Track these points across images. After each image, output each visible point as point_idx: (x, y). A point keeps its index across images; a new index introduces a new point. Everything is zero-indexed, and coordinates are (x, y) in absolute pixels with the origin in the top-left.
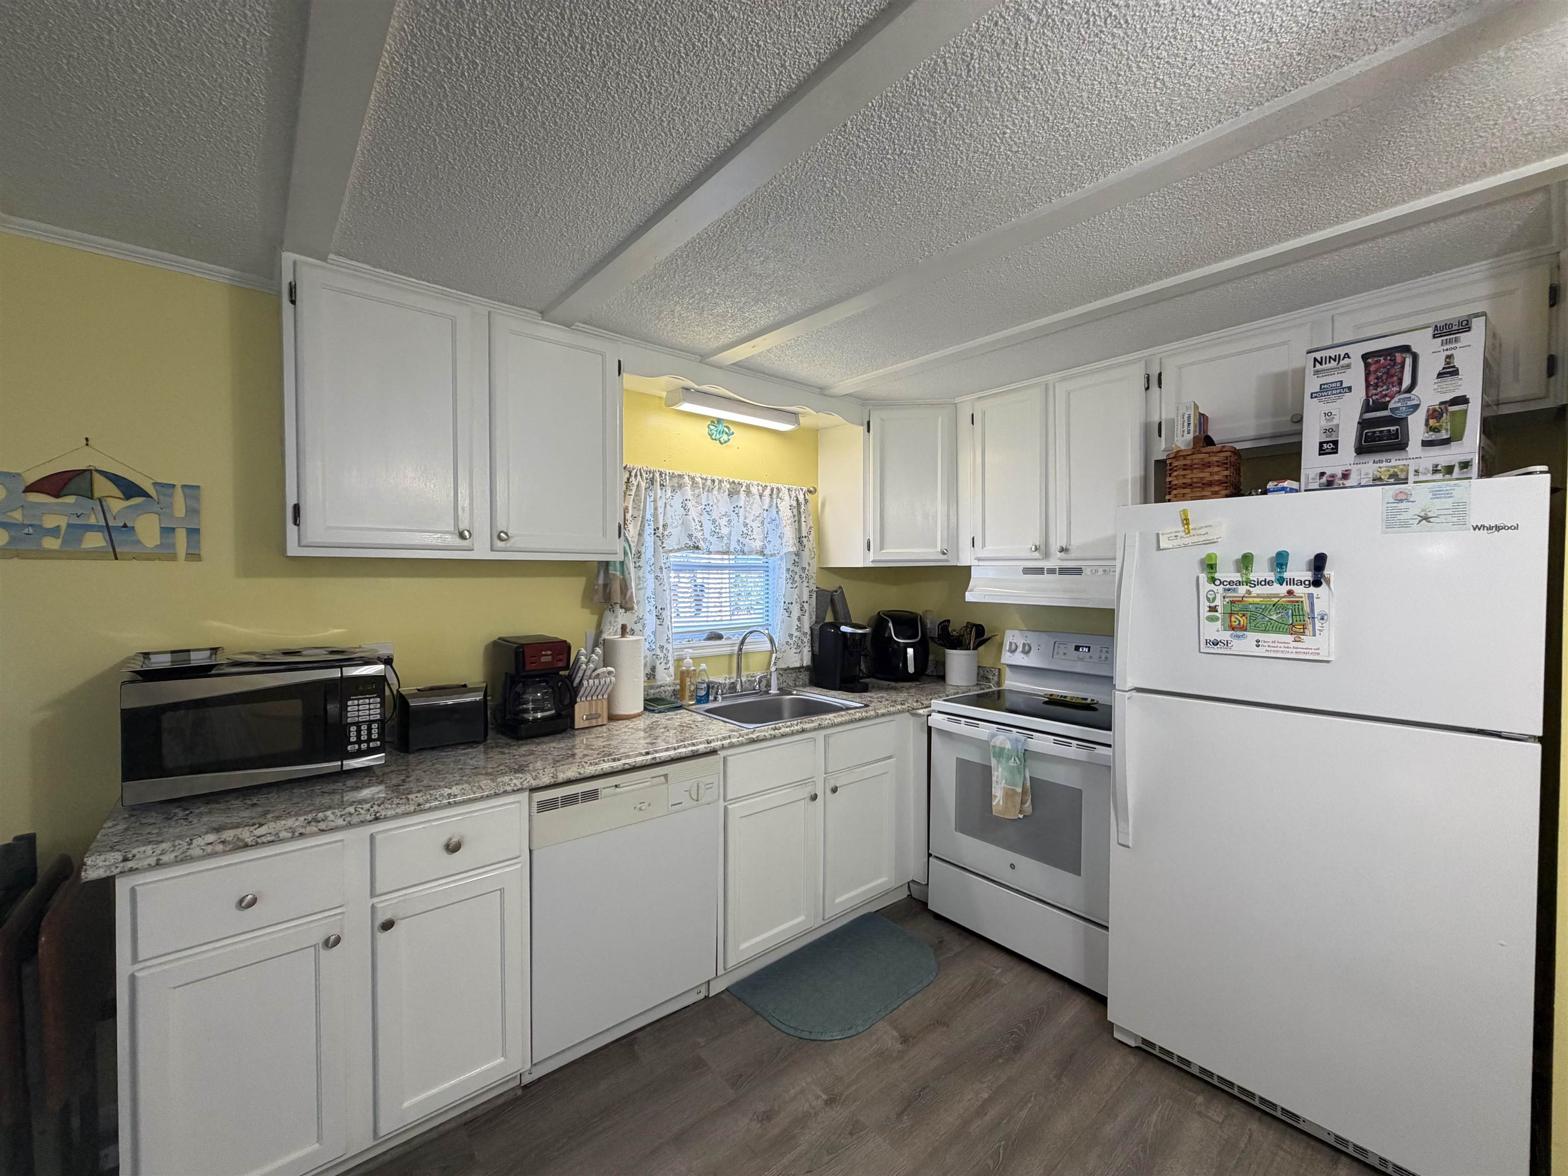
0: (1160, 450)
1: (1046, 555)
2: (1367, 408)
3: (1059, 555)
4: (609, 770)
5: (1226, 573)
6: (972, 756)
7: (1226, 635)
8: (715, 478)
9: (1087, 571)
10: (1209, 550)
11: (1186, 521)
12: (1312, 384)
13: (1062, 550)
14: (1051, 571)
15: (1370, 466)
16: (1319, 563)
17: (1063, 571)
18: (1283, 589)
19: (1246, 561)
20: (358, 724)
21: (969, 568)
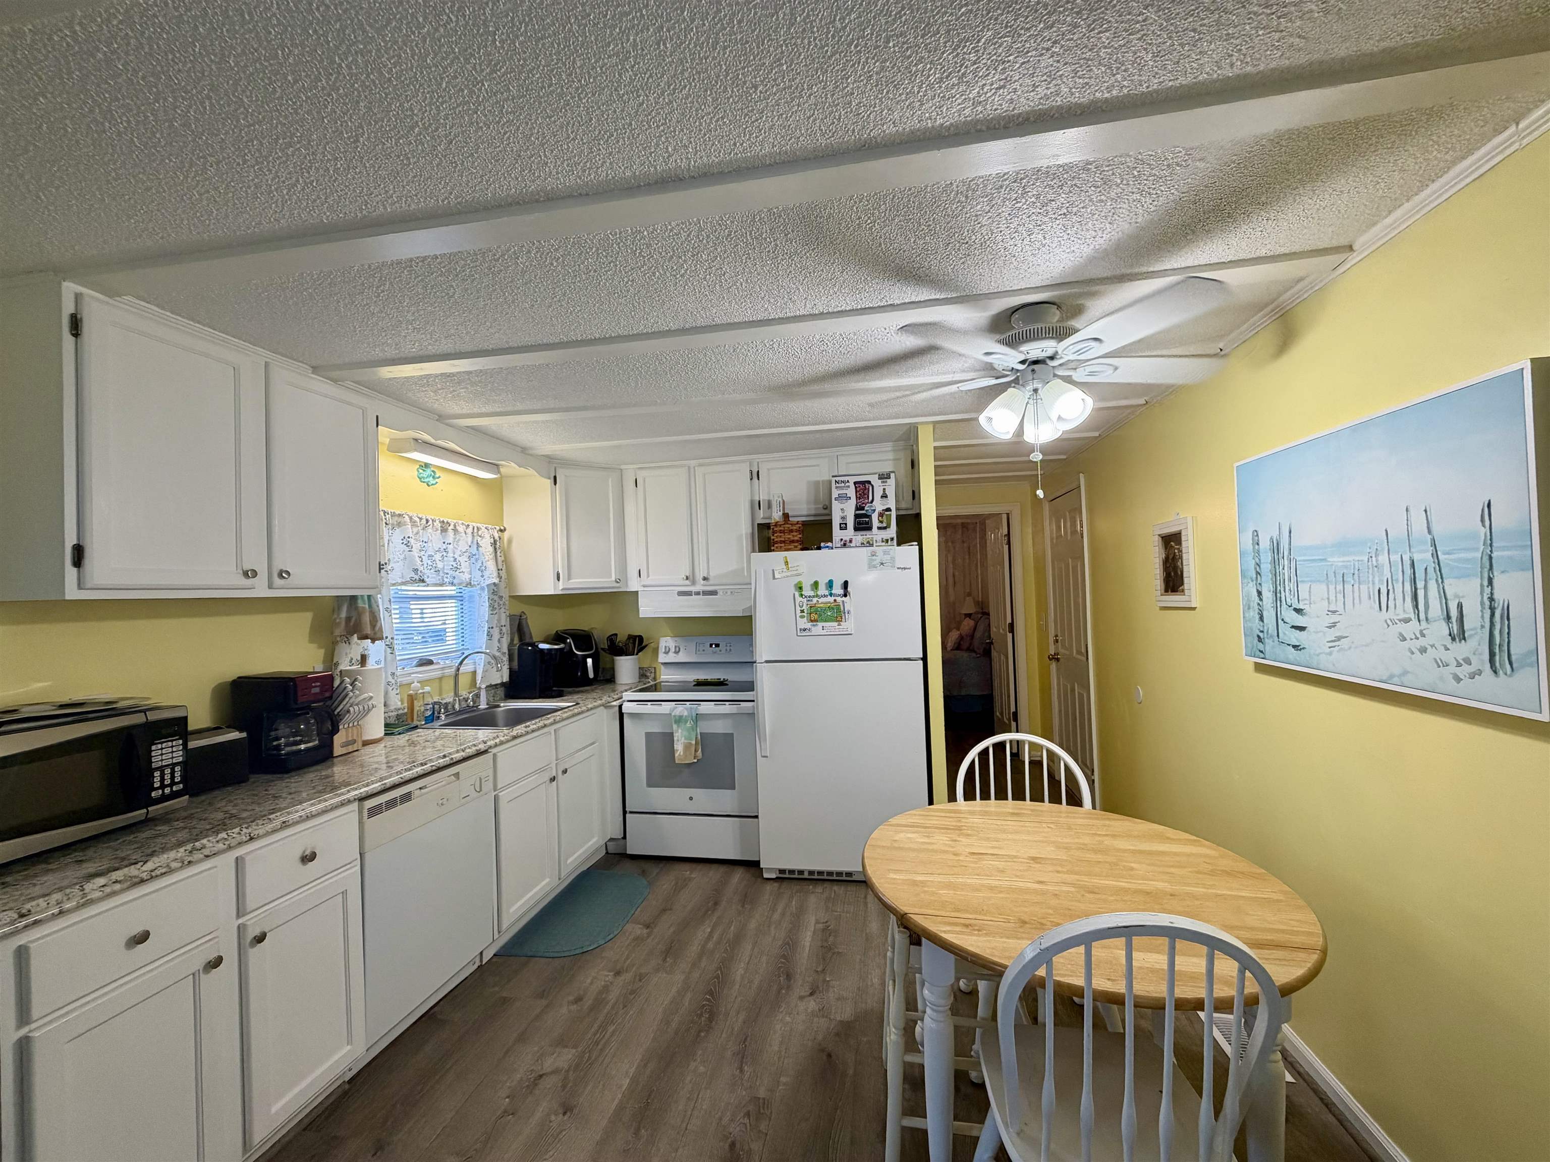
0: (761, 517)
1: (694, 583)
2: (857, 509)
3: (702, 582)
4: (422, 772)
5: (808, 592)
6: (656, 728)
7: (808, 625)
8: (429, 517)
9: (720, 593)
10: (796, 580)
11: (786, 563)
12: (835, 494)
13: (705, 579)
14: (698, 593)
15: (859, 537)
16: (846, 585)
17: (706, 593)
18: (831, 599)
19: (815, 585)
20: (161, 769)
21: (636, 593)
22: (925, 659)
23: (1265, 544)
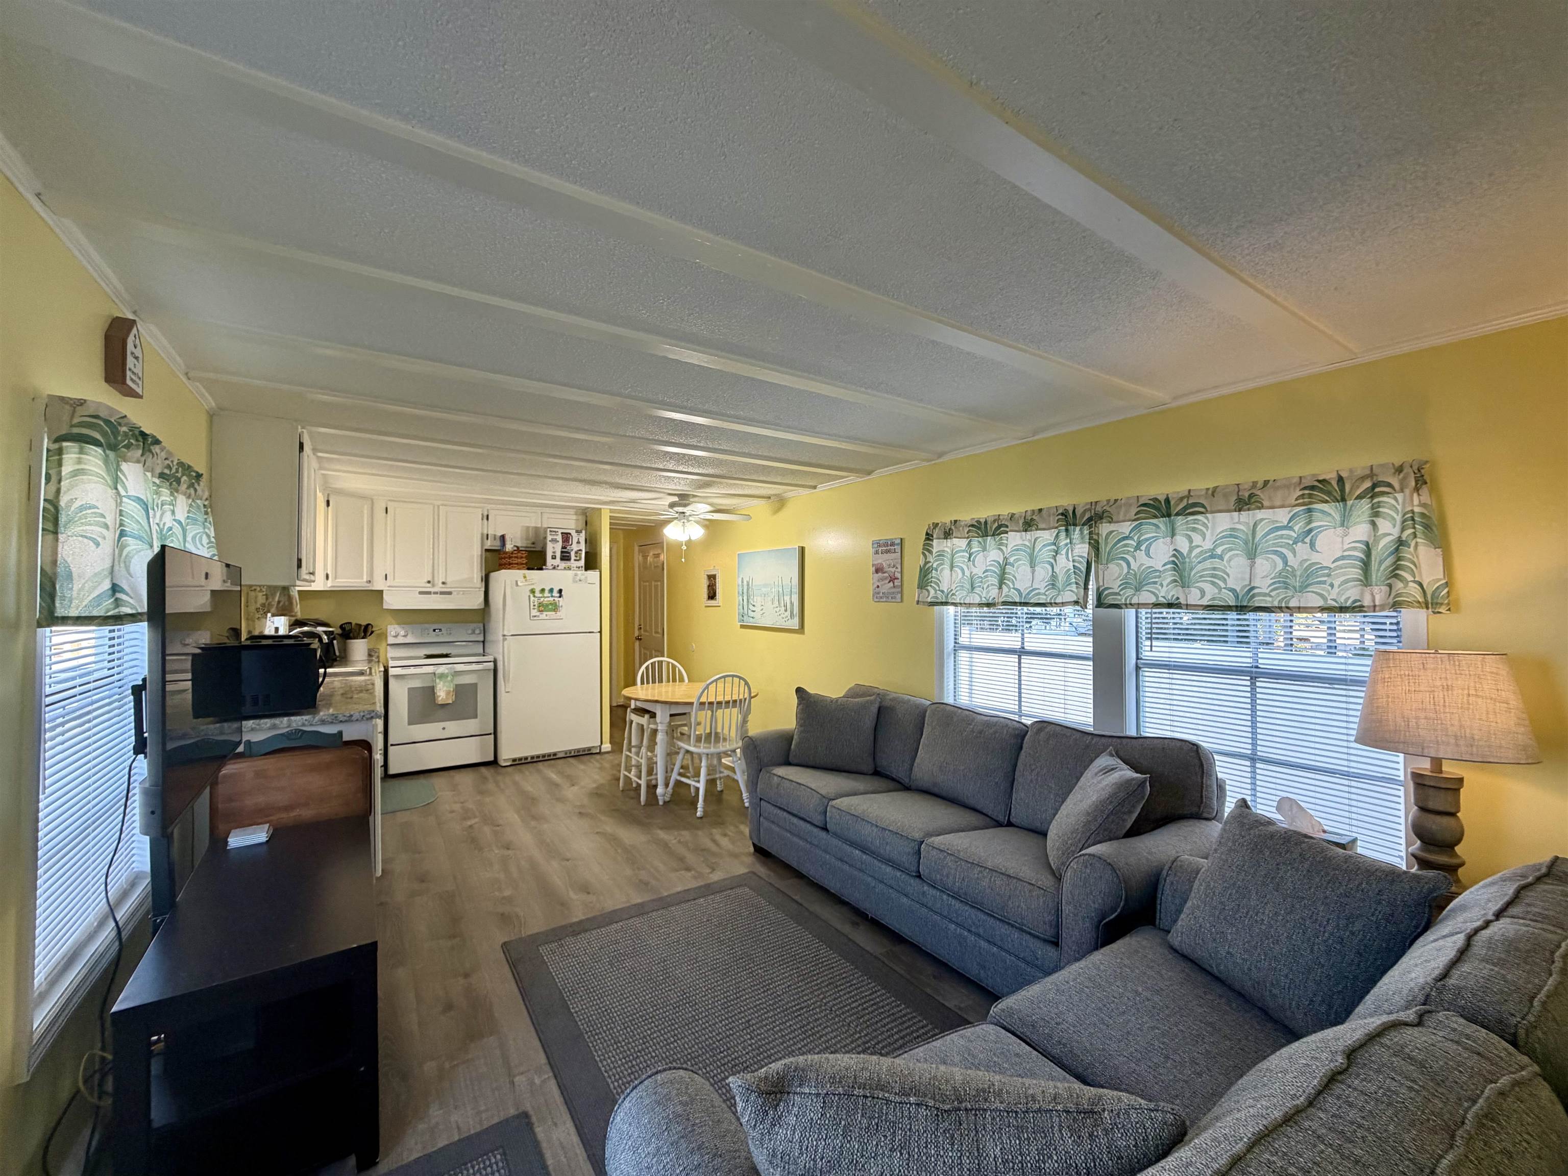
0: (489, 544)
1: (433, 586)
2: (563, 548)
3: (441, 585)
5: (538, 594)
7: (538, 614)
9: (454, 593)
10: (532, 587)
11: (525, 577)
12: (549, 538)
13: (443, 583)
14: (436, 593)
15: (563, 564)
16: (560, 591)
17: (442, 593)
18: (551, 599)
19: (543, 590)
21: (381, 592)
22: (600, 632)
23: (745, 583)
